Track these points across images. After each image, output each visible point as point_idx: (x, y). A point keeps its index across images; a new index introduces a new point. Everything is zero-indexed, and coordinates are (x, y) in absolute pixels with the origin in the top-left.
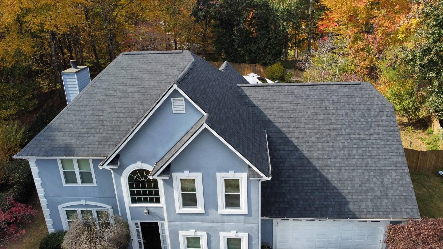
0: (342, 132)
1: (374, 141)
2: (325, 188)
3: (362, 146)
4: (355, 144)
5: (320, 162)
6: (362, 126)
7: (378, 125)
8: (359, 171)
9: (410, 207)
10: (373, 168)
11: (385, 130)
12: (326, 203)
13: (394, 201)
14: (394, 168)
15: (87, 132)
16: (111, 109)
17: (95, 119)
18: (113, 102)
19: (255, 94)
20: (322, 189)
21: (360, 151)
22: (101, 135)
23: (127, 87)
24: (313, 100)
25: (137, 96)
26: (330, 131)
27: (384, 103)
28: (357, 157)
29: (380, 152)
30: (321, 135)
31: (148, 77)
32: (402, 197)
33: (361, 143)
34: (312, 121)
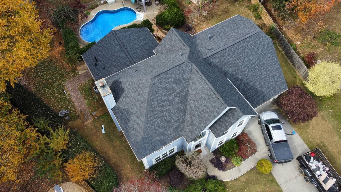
0: (256, 64)
1: (268, 62)
3: (265, 67)
4: (262, 67)
5: (252, 82)
6: (263, 56)
7: (268, 53)
8: (266, 79)
9: (284, 86)
10: (270, 75)
11: (271, 55)
12: (259, 99)
13: (279, 86)
15: (165, 130)
16: (169, 113)
17: (164, 122)
18: (167, 108)
19: (215, 59)
20: (256, 94)
21: (265, 70)
22: (173, 128)
23: (169, 97)
24: (241, 51)
25: (177, 100)
26: (252, 65)
27: (269, 40)
28: (264, 73)
29: (271, 66)
30: (249, 69)
31: (175, 86)
32: (282, 83)
33: (264, 65)
34: (243, 63)
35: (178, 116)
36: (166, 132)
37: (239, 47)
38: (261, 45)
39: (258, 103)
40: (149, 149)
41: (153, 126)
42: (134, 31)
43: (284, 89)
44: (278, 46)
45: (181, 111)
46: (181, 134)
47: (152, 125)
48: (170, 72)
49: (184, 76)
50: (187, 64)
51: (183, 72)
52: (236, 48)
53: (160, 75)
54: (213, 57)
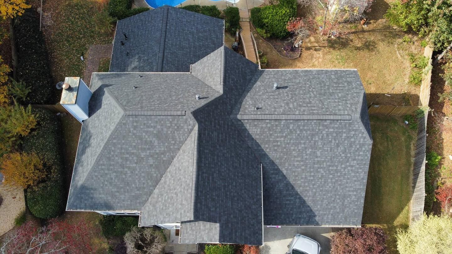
0: (323, 165)
1: (347, 172)
2: (302, 206)
3: (336, 177)
4: (331, 174)
5: (301, 188)
6: (341, 160)
7: (354, 160)
8: (329, 195)
9: (357, 219)
10: (339, 193)
11: (358, 164)
12: (300, 216)
13: (347, 215)
16: (132, 172)
17: (120, 181)
19: (254, 128)
20: (299, 207)
21: (334, 180)
22: (130, 194)
23: (140, 151)
24: (306, 135)
26: (314, 163)
27: (366, 140)
28: (330, 185)
29: (348, 181)
30: (306, 167)
31: (156, 142)
32: (354, 213)
33: (336, 174)
34: (301, 155)
35: (144, 184)
36: (117, 194)
37: (305, 128)
38: (346, 142)
39: (296, 221)
40: (85, 204)
42: (199, 19)
43: (353, 223)
44: (412, 145)
45: (152, 178)
46: (139, 208)
47: (101, 176)
50: (187, 119)
51: (176, 127)
52: (299, 127)
53: (139, 117)
54: (252, 123)
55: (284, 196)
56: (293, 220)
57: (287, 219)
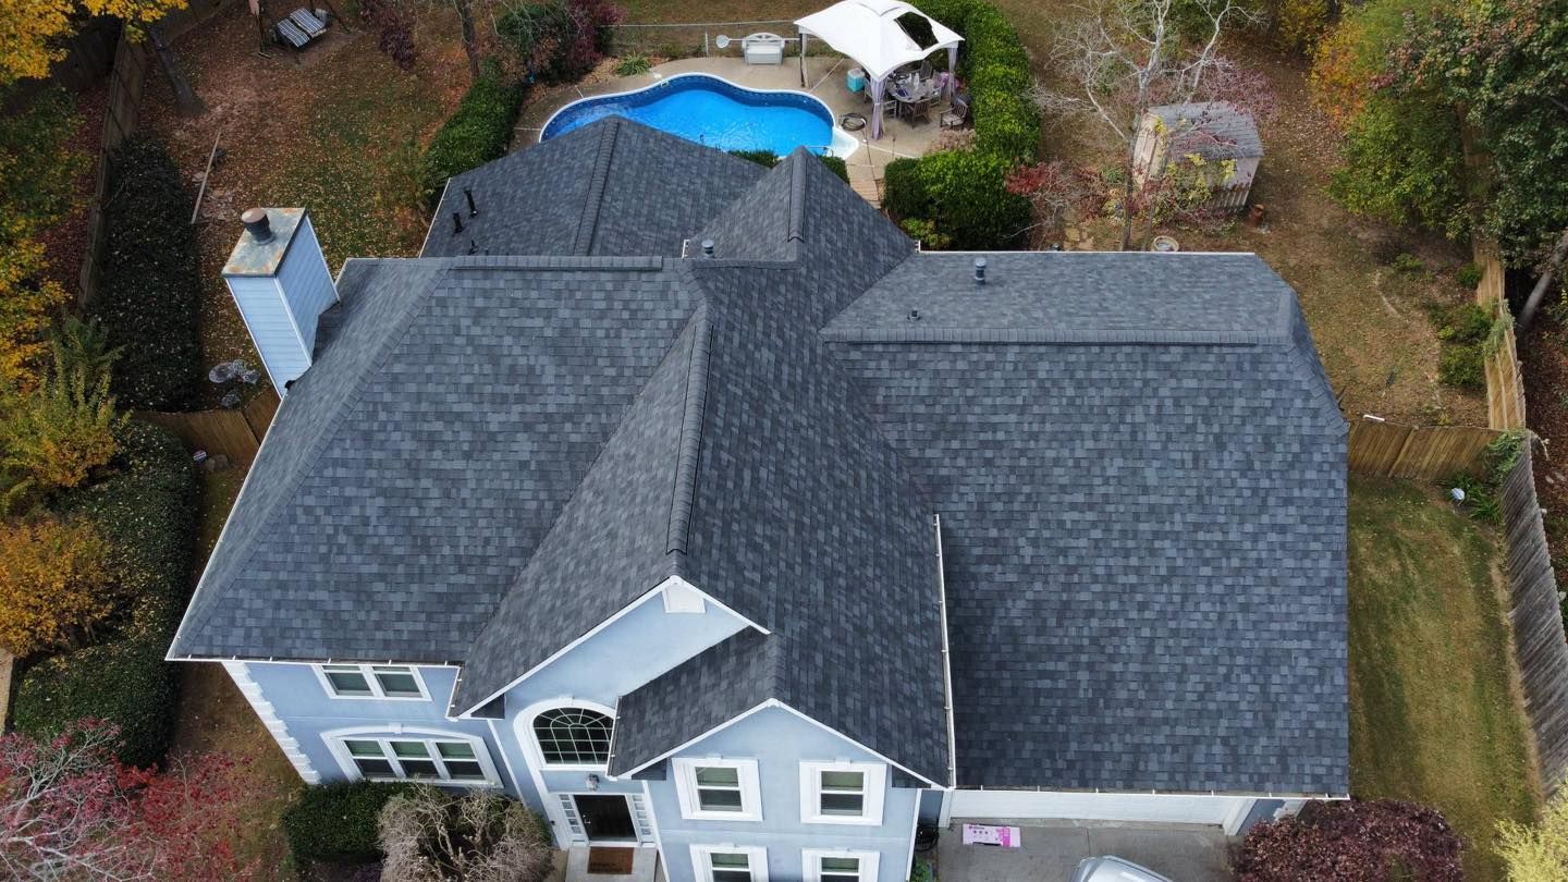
0: (1172, 523)
1: (1264, 555)
2: (1101, 701)
3: (1225, 572)
4: (1206, 562)
5: (1094, 622)
6: (1238, 502)
7: (1287, 502)
8: (1205, 651)
9: (1327, 761)
10: (1245, 644)
11: (1303, 520)
12: (1097, 748)
13: (1285, 743)
14: (1307, 644)
15: (382, 577)
16: (446, 495)
17: (398, 530)
18: (448, 465)
19: (907, 374)
20: (1092, 707)
21: (1218, 589)
22: (429, 588)
23: (486, 407)
24: (1097, 401)
25: (524, 446)
26: (1137, 517)
27: (1321, 421)
28: (1205, 607)
29: (1275, 591)
30: (1107, 530)
31: (551, 370)
32: (1311, 734)
33: (1224, 560)
34: (1084, 481)
35: (487, 541)
36: (379, 586)
37: (1095, 375)
38: (1249, 428)
39: (1082, 772)
40: (249, 630)
41: (328, 520)
43: (1316, 779)
44: (1493, 569)
45: (520, 520)
46: (457, 647)
47: (328, 511)
48: (555, 286)
49: (625, 342)
50: (667, 284)
51: (626, 315)
52: (1071, 372)
53: (496, 275)
54: (899, 356)
55: (1030, 657)
56: (1071, 764)
57: (1047, 763)
